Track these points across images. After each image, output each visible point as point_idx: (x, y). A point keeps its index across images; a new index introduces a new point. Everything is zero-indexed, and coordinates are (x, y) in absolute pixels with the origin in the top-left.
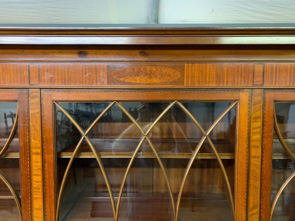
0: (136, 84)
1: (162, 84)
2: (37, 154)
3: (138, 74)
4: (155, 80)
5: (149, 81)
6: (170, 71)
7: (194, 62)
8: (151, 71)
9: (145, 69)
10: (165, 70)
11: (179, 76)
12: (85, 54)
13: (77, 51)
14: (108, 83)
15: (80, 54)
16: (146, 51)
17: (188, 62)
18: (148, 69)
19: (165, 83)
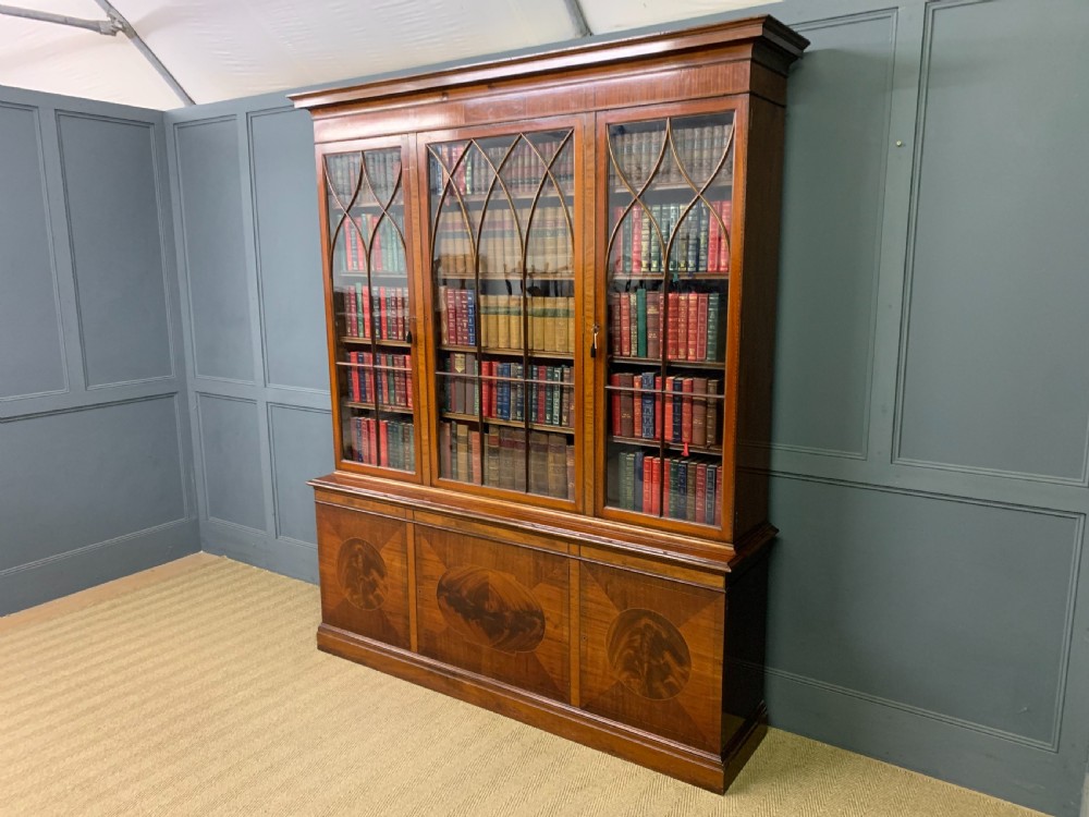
0: (487, 119)
4: (502, 113)
5: (498, 115)
12: (448, 95)
13: (441, 93)
14: (465, 120)
15: (444, 94)
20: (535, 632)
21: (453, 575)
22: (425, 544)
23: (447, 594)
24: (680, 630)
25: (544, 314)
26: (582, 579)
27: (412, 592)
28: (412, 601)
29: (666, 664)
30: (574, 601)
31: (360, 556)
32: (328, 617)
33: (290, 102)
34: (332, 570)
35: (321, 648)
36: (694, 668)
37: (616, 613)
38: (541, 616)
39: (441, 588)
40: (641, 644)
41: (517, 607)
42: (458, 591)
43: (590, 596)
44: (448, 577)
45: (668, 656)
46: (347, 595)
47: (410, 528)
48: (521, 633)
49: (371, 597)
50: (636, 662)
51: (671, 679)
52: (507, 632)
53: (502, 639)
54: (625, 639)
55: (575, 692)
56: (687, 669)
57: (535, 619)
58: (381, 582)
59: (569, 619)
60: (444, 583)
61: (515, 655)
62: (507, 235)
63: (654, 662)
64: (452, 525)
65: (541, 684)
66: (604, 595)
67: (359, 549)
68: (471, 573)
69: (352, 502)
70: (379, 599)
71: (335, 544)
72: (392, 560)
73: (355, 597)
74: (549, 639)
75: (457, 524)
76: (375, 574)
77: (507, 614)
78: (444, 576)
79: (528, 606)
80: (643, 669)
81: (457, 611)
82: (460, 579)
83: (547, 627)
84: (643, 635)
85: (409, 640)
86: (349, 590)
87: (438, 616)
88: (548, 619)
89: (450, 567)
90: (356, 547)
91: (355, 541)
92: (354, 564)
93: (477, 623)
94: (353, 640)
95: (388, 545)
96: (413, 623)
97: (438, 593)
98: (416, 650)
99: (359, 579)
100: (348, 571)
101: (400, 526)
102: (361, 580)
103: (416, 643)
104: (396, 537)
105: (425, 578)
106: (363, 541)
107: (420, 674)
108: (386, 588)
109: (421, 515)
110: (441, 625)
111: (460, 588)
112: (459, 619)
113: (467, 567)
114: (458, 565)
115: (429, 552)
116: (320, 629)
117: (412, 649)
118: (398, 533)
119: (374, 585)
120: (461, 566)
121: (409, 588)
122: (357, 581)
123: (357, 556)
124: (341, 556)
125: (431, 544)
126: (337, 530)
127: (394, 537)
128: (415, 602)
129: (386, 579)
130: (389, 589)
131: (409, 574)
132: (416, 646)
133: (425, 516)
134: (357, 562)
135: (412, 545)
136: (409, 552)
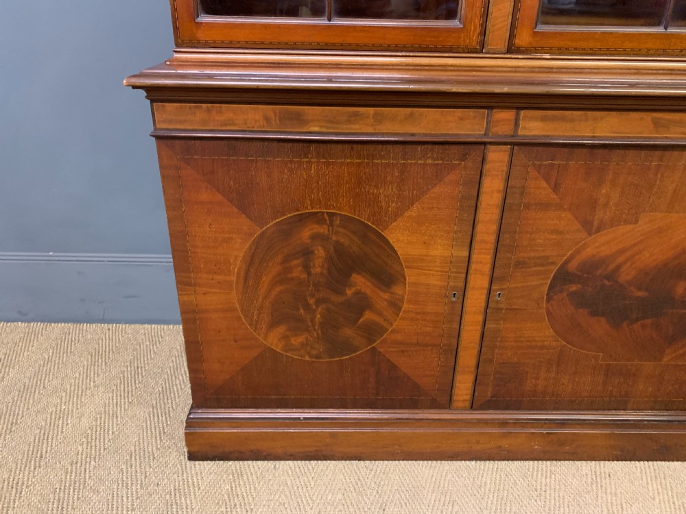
21: (601, 245)
22: (540, 189)
23: (574, 288)
27: (476, 299)
28: (473, 317)
31: (320, 252)
35: (193, 457)
39: (562, 279)
44: (589, 252)
46: (274, 340)
47: (497, 159)
49: (348, 332)
58: (381, 298)
60: (573, 266)
67: (315, 237)
68: (657, 233)
70: (372, 332)
72: (423, 245)
73: (297, 341)
76: (361, 283)
78: (578, 252)
81: (594, 314)
82: (622, 251)
85: (448, 393)
86: (281, 329)
87: (542, 333)
89: (599, 230)
90: (306, 233)
91: (302, 219)
92: (298, 273)
93: (643, 327)
94: (296, 422)
95: (414, 211)
96: (468, 358)
97: (551, 287)
98: (468, 404)
99: (312, 301)
100: (278, 289)
101: (464, 157)
102: (318, 302)
103: (470, 392)
104: (446, 190)
105: (520, 264)
106: (331, 215)
107: (478, 442)
108: (396, 306)
109: (543, 119)
110: (542, 347)
111: (618, 267)
112: (600, 327)
113: (645, 223)
114: (626, 222)
115: (545, 206)
116: (190, 423)
117: (455, 405)
118: (452, 177)
119: (361, 304)
120: (636, 222)
121: (469, 293)
122: (307, 307)
123: (307, 253)
124: (254, 262)
125: (556, 188)
126: (243, 200)
127: (437, 189)
128: (480, 318)
129: (398, 290)
130: (405, 306)
131: (473, 266)
132: (468, 397)
133: (554, 119)
134: (306, 267)
135: (497, 199)
136: (481, 216)
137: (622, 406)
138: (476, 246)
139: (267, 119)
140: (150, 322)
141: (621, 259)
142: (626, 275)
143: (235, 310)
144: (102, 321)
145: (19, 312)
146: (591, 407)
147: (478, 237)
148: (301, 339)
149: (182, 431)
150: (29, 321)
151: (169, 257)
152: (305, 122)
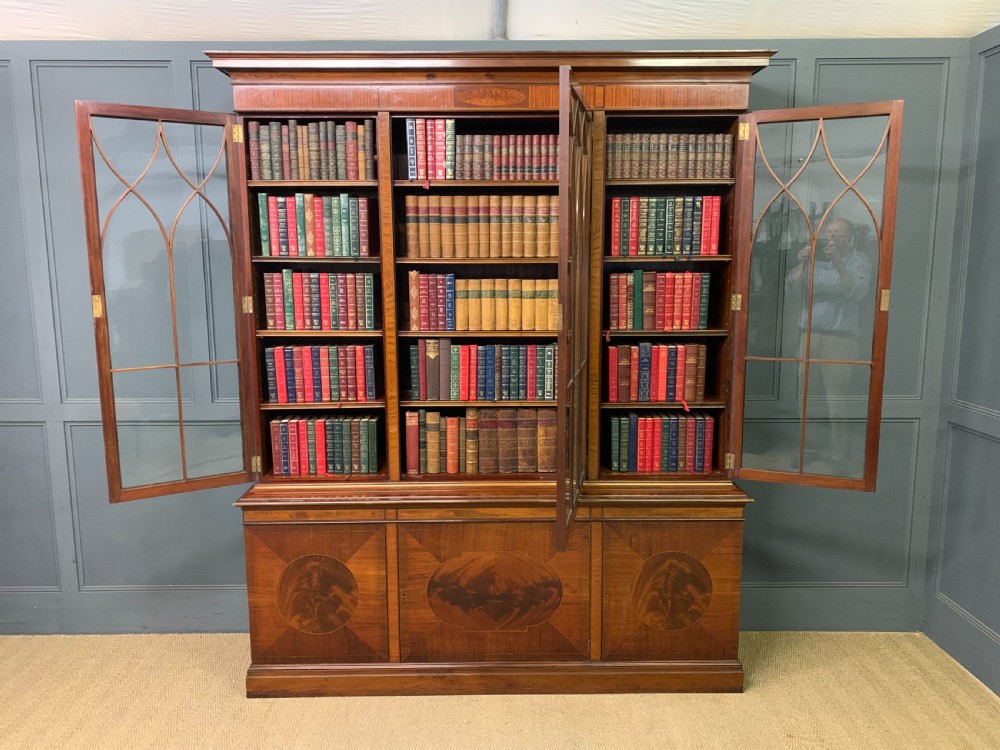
0: (482, 106)
1: (507, 106)
2: (386, 178)
3: (483, 96)
4: (500, 102)
5: (495, 103)
6: (515, 93)
7: (539, 84)
8: (496, 93)
9: (491, 92)
10: (510, 93)
11: (524, 97)
12: (434, 77)
13: (426, 74)
14: (455, 105)
15: (429, 76)
16: (492, 74)
17: (532, 84)
18: (494, 91)
19: (510, 106)
20: (550, 601)
21: (449, 567)
22: (413, 542)
23: (440, 590)
24: (703, 563)
25: (534, 295)
26: (605, 539)
27: (393, 597)
28: (393, 607)
29: (690, 594)
30: (596, 561)
31: (316, 575)
32: (260, 655)
33: (208, 58)
34: (267, 600)
35: (250, 695)
36: (716, 591)
37: (640, 563)
38: (558, 585)
39: (433, 585)
40: (666, 582)
41: (531, 583)
42: (456, 583)
43: (614, 552)
44: (442, 571)
45: (690, 587)
46: (294, 623)
47: (391, 530)
48: (534, 607)
49: (331, 617)
50: (661, 602)
51: (694, 607)
52: (517, 610)
53: (511, 618)
54: (650, 582)
55: (595, 647)
56: (709, 595)
57: (552, 589)
58: (346, 598)
59: (590, 579)
60: (437, 578)
61: (526, 631)
62: (493, 220)
63: (677, 597)
64: (450, 516)
65: (557, 651)
66: (629, 548)
67: (313, 567)
68: (474, 560)
69: (305, 515)
70: (344, 617)
71: (274, 570)
72: (364, 570)
73: (305, 623)
74: (568, 604)
75: (457, 514)
76: (337, 590)
77: (518, 592)
78: (437, 571)
79: (542, 578)
80: (667, 605)
81: (453, 603)
82: (458, 570)
83: (564, 593)
84: (668, 575)
85: (387, 652)
86: (298, 616)
87: (428, 614)
88: (566, 585)
89: (445, 560)
90: (310, 565)
91: (307, 559)
92: (305, 586)
93: (479, 610)
94: (305, 672)
95: (358, 554)
96: (394, 631)
97: (428, 590)
98: (398, 659)
99: (312, 601)
100: (296, 594)
101: (377, 529)
102: (316, 601)
103: (398, 651)
104: (371, 543)
105: (411, 578)
106: (320, 557)
107: (406, 683)
108: (354, 602)
109: (408, 512)
110: (432, 623)
111: (458, 579)
112: (457, 611)
113: (467, 556)
114: (456, 556)
115: (417, 550)
116: (250, 673)
117: (392, 659)
118: (373, 538)
119: (337, 602)
120: (460, 556)
121: (389, 594)
122: (311, 604)
123: (309, 576)
124: (285, 580)
125: (420, 541)
126: (280, 551)
127: (367, 543)
128: (397, 608)
129: (354, 593)
130: (360, 602)
131: (389, 580)
132: (398, 655)
133: (413, 512)
134: (310, 583)
135: (394, 547)
136: (389, 555)
137: (482, 659)
138: (389, 569)
139: (291, 516)
140: (228, 632)
141: (459, 574)
142: (464, 583)
143: (274, 606)
144: (197, 632)
145: (144, 627)
146: (465, 659)
147: (389, 565)
148: (308, 621)
149: (244, 677)
150: (149, 633)
151: (245, 586)
152: (308, 517)
